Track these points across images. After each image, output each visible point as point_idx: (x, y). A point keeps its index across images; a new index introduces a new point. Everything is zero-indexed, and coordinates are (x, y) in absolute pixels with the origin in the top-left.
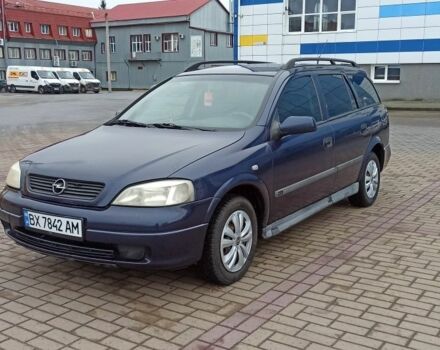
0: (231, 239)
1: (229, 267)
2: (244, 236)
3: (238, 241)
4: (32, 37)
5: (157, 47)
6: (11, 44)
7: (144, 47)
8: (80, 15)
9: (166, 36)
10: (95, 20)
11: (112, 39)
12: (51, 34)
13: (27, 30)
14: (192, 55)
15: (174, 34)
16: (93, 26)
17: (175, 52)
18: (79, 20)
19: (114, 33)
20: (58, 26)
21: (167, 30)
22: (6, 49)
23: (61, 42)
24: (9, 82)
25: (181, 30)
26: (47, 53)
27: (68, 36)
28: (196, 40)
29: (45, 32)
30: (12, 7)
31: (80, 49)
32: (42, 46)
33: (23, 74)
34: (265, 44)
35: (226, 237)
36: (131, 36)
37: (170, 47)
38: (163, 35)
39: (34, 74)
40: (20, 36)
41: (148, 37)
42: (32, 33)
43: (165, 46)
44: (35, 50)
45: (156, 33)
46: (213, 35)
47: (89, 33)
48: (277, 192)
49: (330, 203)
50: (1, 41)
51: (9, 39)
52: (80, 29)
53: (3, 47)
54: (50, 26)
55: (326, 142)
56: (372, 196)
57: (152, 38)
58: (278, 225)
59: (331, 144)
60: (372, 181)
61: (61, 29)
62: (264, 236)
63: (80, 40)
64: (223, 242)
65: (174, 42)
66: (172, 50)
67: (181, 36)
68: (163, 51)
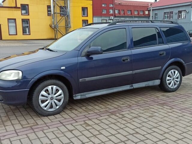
0: (47, 97)
1: (45, 109)
2: (56, 97)
3: (52, 98)
4: (124, 15)
5: (175, 17)
6: (116, 19)
7: (170, 17)
8: (144, 5)
9: (180, 12)
10: (149, 7)
11: (156, 14)
12: (131, 14)
13: (122, 13)
14: (191, 20)
15: (184, 11)
16: (148, 9)
17: (184, 19)
18: (144, 7)
19: (156, 12)
20: (134, 10)
21: (180, 9)
23: (135, 17)
25: (187, 9)
27: (138, 14)
29: (129, 13)
30: (117, 4)
32: (128, 19)
35: (43, 96)
36: (164, 13)
37: (181, 18)
38: (179, 11)
40: (119, 15)
41: (172, 13)
42: (124, 14)
43: (179, 16)
45: (176, 11)
47: (147, 13)
48: (81, 80)
49: (131, 88)
50: (112, 17)
51: (115, 16)
52: (143, 11)
53: (113, 20)
54: (131, 10)
55: (124, 59)
56: (173, 87)
57: (174, 13)
58: (86, 94)
59: (129, 60)
60: (173, 80)
61: (135, 12)
62: (75, 98)
63: (143, 16)
64: (40, 97)
65: (184, 14)
66: (183, 18)
67: (187, 11)
68: (178, 19)
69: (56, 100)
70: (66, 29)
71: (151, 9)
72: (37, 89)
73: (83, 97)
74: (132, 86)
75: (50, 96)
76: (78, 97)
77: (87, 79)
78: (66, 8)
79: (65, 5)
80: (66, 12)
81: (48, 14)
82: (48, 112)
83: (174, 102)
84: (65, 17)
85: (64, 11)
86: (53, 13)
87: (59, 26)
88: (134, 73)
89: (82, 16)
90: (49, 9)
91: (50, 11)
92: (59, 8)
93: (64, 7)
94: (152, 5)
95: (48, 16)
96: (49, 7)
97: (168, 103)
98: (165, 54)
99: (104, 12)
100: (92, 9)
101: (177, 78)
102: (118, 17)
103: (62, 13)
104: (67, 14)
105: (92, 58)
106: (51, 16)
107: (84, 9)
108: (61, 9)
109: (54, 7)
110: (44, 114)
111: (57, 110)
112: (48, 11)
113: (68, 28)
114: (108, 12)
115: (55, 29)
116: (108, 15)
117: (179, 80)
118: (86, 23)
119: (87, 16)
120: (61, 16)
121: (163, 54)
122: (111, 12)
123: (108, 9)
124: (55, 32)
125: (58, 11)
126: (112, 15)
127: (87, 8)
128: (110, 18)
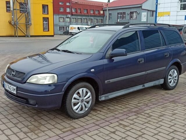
0: (78, 100)
1: (77, 111)
2: (86, 99)
3: (82, 101)
5: (128, 17)
6: (73, 17)
7: (123, 17)
8: (99, 5)
9: (132, 13)
10: (104, 7)
11: (110, 14)
12: (87, 13)
13: (79, 11)
14: (142, 21)
15: (135, 12)
16: (103, 9)
18: (99, 7)
19: (111, 12)
21: (132, 10)
22: (71, 19)
23: (91, 16)
24: (70, 31)
25: (138, 10)
26: (86, 20)
27: (94, 13)
28: (144, 14)
29: (86, 12)
30: (74, 3)
31: (98, 18)
32: (84, 17)
33: (75, 28)
34: (169, 15)
35: (75, 99)
36: (118, 13)
37: (133, 18)
38: (130, 12)
39: (78, 28)
40: (76, 14)
41: (124, 13)
42: (81, 13)
43: (131, 17)
44: (81, 19)
45: (128, 12)
46: (152, 12)
47: (102, 12)
48: (106, 81)
49: (143, 88)
50: (70, 16)
51: (72, 15)
52: (99, 10)
53: (70, 18)
54: (87, 10)
55: (140, 60)
56: (173, 85)
57: (126, 14)
58: (109, 95)
59: (143, 61)
60: (173, 79)
61: (91, 11)
62: (100, 100)
63: (98, 15)
64: (73, 100)
65: (135, 15)
66: (134, 19)
67: (138, 13)
68: (130, 19)
69: (85, 102)
70: (26, 26)
71: (107, 9)
72: (71, 92)
73: (107, 98)
74: (144, 86)
75: (81, 99)
76: (103, 98)
77: (112, 81)
78: (26, 5)
79: (25, 2)
80: (26, 9)
81: (7, 10)
82: (78, 114)
83: (181, 99)
84: (25, 14)
85: (24, 8)
86: (13, 9)
87: (19, 23)
88: (146, 73)
89: (43, 14)
90: (8, 5)
91: (9, 7)
92: (19, 4)
93: (24, 3)
94: (108, 5)
95: (7, 12)
96: (8, 3)
97: (176, 100)
98: (168, 56)
99: (62, 10)
100: (52, 7)
101: (175, 77)
102: (75, 15)
103: (21, 9)
104: (28, 11)
105: (113, 60)
106: (10, 12)
107: (45, 7)
108: (21, 6)
109: (14, 3)
110: (76, 117)
111: (86, 112)
112: (7, 7)
113: (29, 25)
114: (65, 10)
115: (15, 26)
116: (65, 13)
117: (177, 78)
118: (46, 20)
119: (48, 14)
120: (20, 13)
121: (167, 55)
122: (68, 10)
123: (65, 7)
124: (15, 29)
125: (18, 8)
126: (69, 13)
127: (47, 6)
128: (67, 16)
